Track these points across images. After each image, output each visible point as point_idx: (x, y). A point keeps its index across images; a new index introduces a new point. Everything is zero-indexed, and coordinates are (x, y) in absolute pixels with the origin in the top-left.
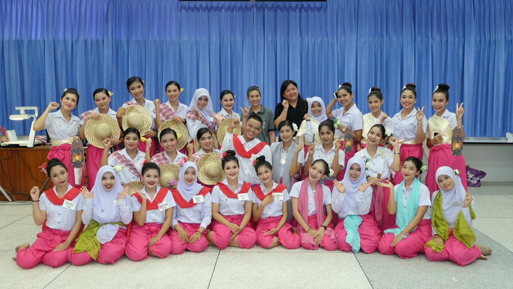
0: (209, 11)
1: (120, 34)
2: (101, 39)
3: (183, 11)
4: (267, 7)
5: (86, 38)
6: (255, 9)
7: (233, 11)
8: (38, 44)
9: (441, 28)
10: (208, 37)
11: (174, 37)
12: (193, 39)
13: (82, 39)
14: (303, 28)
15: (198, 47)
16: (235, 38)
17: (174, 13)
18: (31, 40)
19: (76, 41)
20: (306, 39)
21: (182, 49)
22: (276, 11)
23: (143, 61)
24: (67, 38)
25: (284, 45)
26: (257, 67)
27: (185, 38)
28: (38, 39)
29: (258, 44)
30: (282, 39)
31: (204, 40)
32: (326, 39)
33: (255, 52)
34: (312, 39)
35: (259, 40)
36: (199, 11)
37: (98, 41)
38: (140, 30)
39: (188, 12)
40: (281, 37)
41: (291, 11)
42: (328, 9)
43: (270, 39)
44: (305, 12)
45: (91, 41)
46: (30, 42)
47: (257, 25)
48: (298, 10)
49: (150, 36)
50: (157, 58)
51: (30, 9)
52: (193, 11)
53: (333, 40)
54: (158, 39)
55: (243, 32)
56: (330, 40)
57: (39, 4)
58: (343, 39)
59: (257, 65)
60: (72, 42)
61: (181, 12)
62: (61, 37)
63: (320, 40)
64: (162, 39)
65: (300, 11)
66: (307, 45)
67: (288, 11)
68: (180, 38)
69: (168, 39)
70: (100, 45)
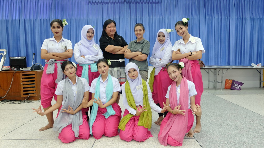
0: (103, 4)
1: (58, 16)
2: (48, 19)
3: (90, 4)
4: (132, 2)
5: (41, 18)
6: (125, 2)
7: (114, 4)
8: (16, 22)
9: (219, 12)
10: (102, 17)
11: (85, 17)
12: (95, 18)
13: (39, 19)
14: (150, 12)
15: (97, 22)
16: (116, 17)
17: (85, 5)
18: (13, 20)
19: (36, 20)
20: (151, 17)
21: (89, 23)
22: (136, 3)
23: (70, 29)
24: (31, 19)
25: (141, 20)
26: (127, 31)
27: (91, 17)
28: (16, 19)
29: (127, 20)
30: (140, 17)
31: (100, 18)
32: (161, 17)
33: (126, 24)
34: (154, 17)
35: (128, 18)
36: (97, 4)
37: (47, 20)
38: (68, 14)
39: (92, 5)
40: (139, 16)
41: (144, 4)
42: (162, 3)
43: (133, 17)
44: (151, 4)
45: (43, 19)
46: (12, 20)
47: (127, 10)
48: (147, 3)
49: (73, 17)
50: (76, 28)
51: (12, 4)
52: (95, 4)
53: (165, 17)
54: (77, 18)
55: (119, 13)
56: (163, 18)
57: (17, 2)
58: (170, 17)
59: (127, 30)
60: (34, 20)
61: (88, 5)
62: (28, 18)
63: (158, 18)
64: (79, 18)
65: (148, 4)
66: (152, 20)
67: (142, 3)
68: (88, 18)
69: (82, 18)
70: (48, 22)
